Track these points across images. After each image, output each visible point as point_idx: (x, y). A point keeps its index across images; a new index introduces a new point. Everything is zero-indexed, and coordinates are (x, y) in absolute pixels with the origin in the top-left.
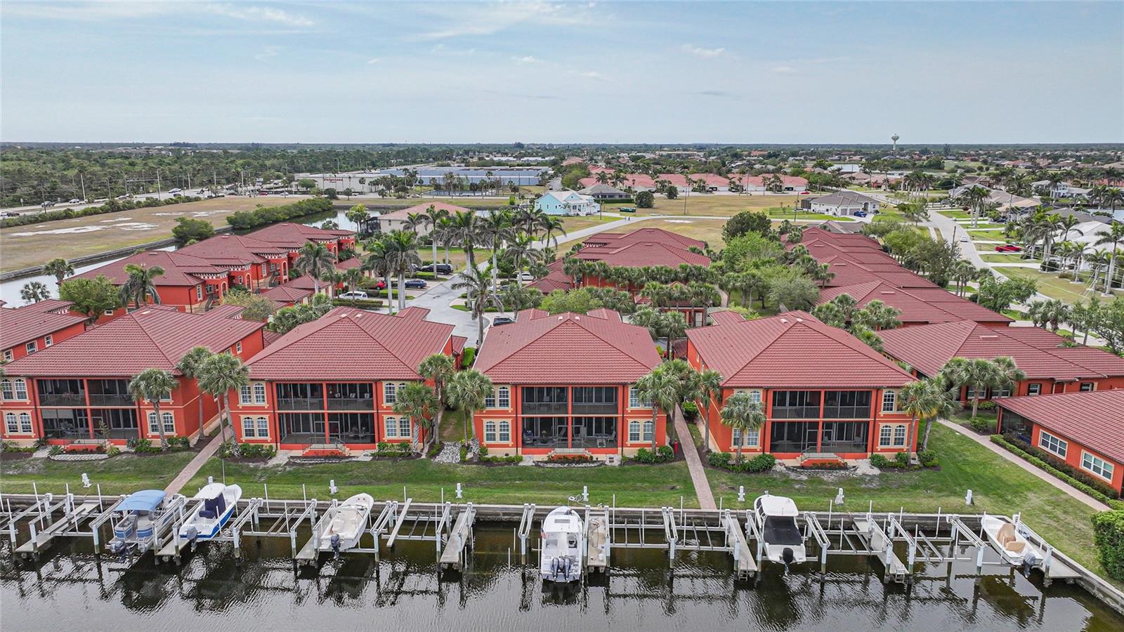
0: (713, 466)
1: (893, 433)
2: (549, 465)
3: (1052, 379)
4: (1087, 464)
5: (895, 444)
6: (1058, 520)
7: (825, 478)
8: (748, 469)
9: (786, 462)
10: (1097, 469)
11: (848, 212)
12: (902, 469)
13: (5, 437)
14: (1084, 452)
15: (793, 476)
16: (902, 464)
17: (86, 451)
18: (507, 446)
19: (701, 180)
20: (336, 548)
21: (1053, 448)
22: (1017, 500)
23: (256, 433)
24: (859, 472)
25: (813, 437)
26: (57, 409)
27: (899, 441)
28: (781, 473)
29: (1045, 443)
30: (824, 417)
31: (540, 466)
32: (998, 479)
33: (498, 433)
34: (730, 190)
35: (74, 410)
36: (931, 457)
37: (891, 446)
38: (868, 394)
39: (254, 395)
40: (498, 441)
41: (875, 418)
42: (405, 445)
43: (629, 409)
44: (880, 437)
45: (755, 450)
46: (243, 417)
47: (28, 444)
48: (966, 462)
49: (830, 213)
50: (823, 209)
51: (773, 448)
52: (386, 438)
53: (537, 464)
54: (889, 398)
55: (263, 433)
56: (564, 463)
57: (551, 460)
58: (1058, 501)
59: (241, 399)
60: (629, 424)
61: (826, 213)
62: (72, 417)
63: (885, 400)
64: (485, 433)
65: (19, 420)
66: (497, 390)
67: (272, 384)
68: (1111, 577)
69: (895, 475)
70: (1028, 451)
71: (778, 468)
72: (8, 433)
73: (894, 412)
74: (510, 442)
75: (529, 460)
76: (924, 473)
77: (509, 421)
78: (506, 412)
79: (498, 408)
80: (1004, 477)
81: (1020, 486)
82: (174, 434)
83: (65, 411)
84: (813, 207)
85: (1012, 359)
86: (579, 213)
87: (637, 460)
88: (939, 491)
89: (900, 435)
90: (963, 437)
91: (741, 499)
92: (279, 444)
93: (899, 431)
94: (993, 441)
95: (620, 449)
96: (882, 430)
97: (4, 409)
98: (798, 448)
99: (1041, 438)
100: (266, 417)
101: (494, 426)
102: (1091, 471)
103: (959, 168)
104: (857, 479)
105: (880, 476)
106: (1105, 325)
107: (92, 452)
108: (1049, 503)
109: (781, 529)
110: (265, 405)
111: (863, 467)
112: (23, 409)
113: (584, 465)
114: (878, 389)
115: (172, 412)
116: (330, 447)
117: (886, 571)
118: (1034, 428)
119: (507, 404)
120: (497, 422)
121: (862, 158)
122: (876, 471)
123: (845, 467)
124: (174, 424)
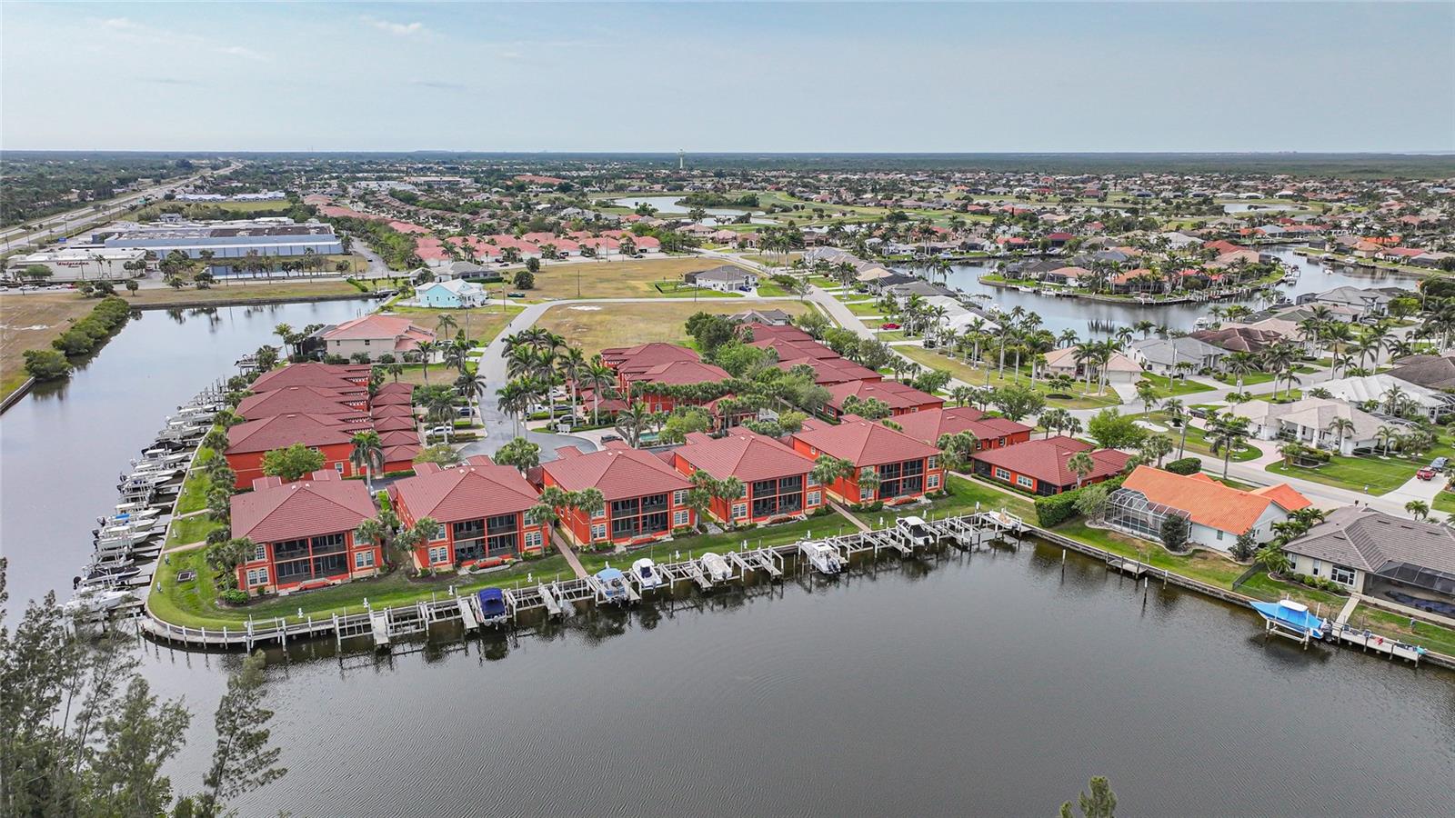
0: (854, 511)
1: (933, 480)
2: (773, 526)
3: (987, 439)
4: (1020, 482)
5: (935, 486)
6: (1016, 509)
7: (909, 508)
8: (872, 510)
9: (888, 504)
10: (1025, 483)
11: (734, 287)
12: (939, 498)
14: (1018, 476)
15: (894, 510)
16: (939, 496)
17: (494, 565)
18: (747, 518)
19: (550, 245)
20: (724, 577)
21: (1003, 476)
22: (996, 503)
23: (598, 535)
24: (923, 503)
25: (898, 488)
26: (465, 542)
27: (936, 484)
28: (888, 509)
29: (999, 475)
30: (902, 477)
32: (984, 495)
33: (741, 512)
34: (582, 255)
35: (476, 540)
36: (952, 490)
37: (933, 487)
38: (922, 461)
40: (742, 517)
41: (925, 473)
44: (928, 483)
45: (872, 500)
47: (448, 568)
48: (965, 489)
49: (718, 289)
50: (710, 283)
51: (882, 497)
52: (677, 525)
53: (767, 526)
54: (931, 462)
56: (780, 523)
57: (773, 522)
58: (1013, 501)
60: (808, 495)
61: (713, 288)
62: (476, 545)
63: (929, 463)
64: (733, 513)
65: (439, 554)
67: (610, 503)
68: (1043, 527)
69: (939, 501)
70: (993, 480)
71: (884, 507)
73: (934, 468)
75: (761, 524)
76: (950, 498)
77: (746, 504)
78: (745, 499)
80: (986, 494)
81: (994, 497)
83: (470, 542)
84: (698, 282)
85: (970, 431)
86: (474, 304)
87: (816, 514)
88: (961, 505)
89: (936, 480)
90: (958, 478)
91: (881, 524)
93: (936, 478)
94: (973, 477)
95: (803, 510)
96: (929, 479)
98: (890, 496)
99: (996, 472)
101: (738, 508)
102: (1022, 484)
103: (776, 206)
104: (923, 506)
105: (933, 503)
106: (1001, 402)
107: (498, 565)
108: (1011, 502)
109: (917, 530)
111: (923, 500)
112: (443, 545)
113: (791, 522)
114: (927, 458)
116: (647, 536)
118: (993, 467)
119: (745, 494)
120: (740, 505)
121: (663, 188)
122: (930, 501)
123: (916, 501)
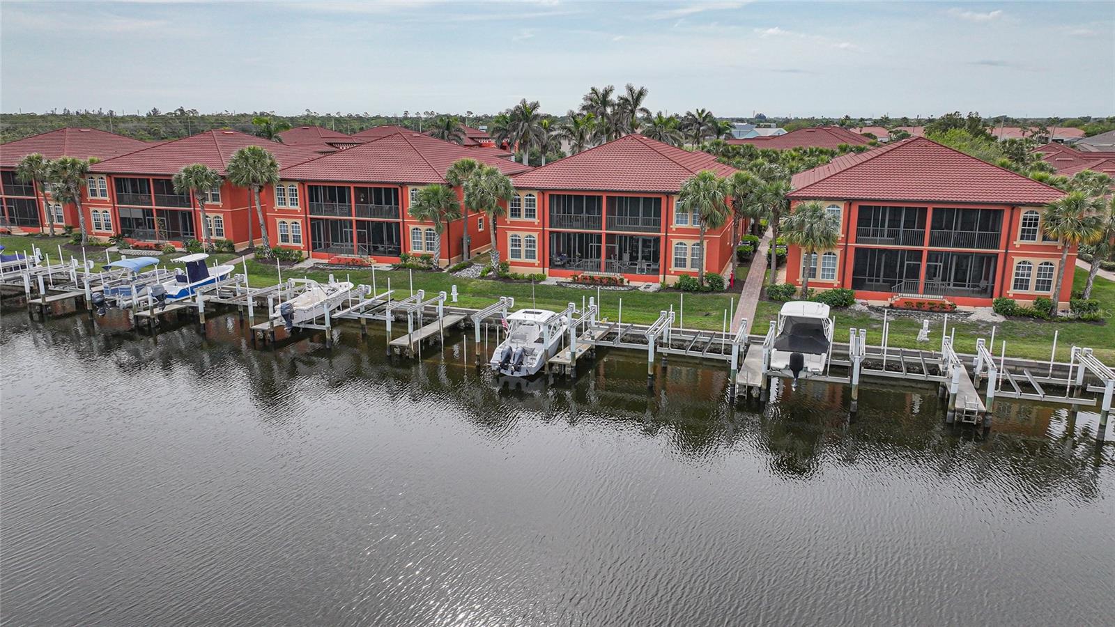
0: (771, 299)
1: (1034, 273)
2: (572, 286)
5: (1037, 289)
7: (921, 320)
9: (869, 302)
12: (1040, 318)
13: (92, 234)
15: (874, 315)
16: (1044, 312)
17: (147, 247)
18: (532, 265)
23: (291, 238)
24: (973, 318)
25: (914, 272)
26: (130, 208)
27: (1044, 285)
28: (860, 313)
30: (930, 245)
31: (562, 286)
33: (523, 249)
35: (143, 209)
36: (1092, 307)
37: (1032, 290)
38: (998, 214)
39: (288, 198)
40: (523, 259)
41: (1007, 249)
42: (427, 258)
43: (674, 226)
44: (1013, 277)
45: (831, 285)
46: (278, 220)
51: (857, 284)
52: (412, 251)
53: (560, 284)
54: (1030, 224)
55: (296, 239)
56: (589, 285)
57: (576, 282)
59: (277, 201)
60: (674, 245)
62: (142, 217)
63: (1024, 224)
64: (509, 248)
65: (102, 218)
66: (523, 196)
67: (303, 184)
69: (1027, 325)
71: (859, 307)
72: (94, 230)
73: (1038, 241)
74: (536, 261)
75: (553, 280)
76: (1076, 326)
77: (535, 235)
78: (532, 224)
79: (523, 218)
82: (223, 238)
83: (137, 210)
87: (678, 288)
89: (1045, 275)
92: (311, 252)
93: (1046, 269)
95: (661, 276)
96: (1018, 268)
97: (90, 206)
98: (890, 286)
100: (299, 221)
101: (520, 240)
104: (967, 325)
105: (1003, 324)
107: (151, 249)
110: (298, 208)
112: (104, 207)
113: (612, 288)
114: (1014, 206)
115: (221, 215)
116: (358, 257)
117: (950, 404)
119: (534, 215)
120: (523, 235)
122: (1000, 319)
123: (952, 311)
124: (223, 228)
